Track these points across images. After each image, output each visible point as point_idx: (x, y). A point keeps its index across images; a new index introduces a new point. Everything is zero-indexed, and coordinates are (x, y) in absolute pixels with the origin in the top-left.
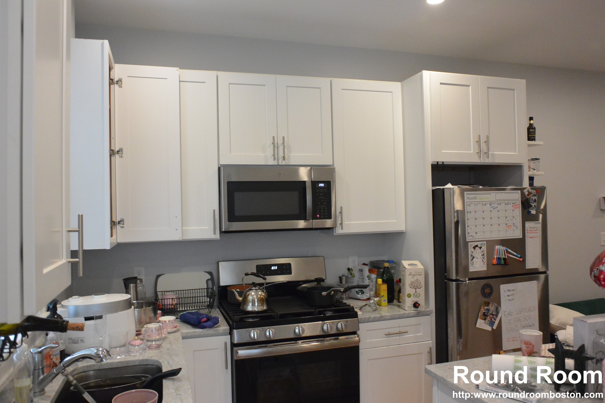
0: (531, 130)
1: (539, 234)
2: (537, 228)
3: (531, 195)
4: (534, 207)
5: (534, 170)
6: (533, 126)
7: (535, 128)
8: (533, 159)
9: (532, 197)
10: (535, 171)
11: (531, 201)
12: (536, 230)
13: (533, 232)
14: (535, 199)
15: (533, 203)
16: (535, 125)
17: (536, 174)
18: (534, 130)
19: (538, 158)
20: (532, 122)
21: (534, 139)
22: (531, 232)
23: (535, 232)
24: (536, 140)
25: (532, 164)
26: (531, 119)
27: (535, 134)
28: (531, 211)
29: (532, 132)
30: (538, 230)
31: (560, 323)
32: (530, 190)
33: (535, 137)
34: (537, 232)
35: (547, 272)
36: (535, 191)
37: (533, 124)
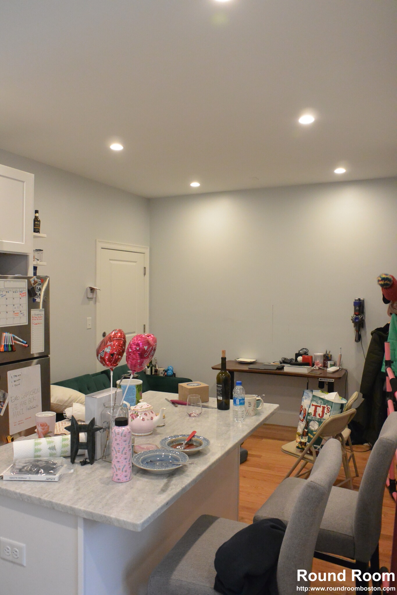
0: (36, 223)
1: (42, 321)
2: (41, 315)
3: (37, 284)
4: (39, 295)
5: (38, 260)
6: (38, 219)
7: (39, 221)
8: (37, 250)
9: (38, 286)
10: (38, 262)
11: (36, 290)
12: (40, 317)
13: (37, 319)
14: (40, 288)
15: (38, 292)
16: (40, 218)
17: (39, 264)
18: (39, 223)
19: (42, 249)
20: (37, 215)
21: (38, 232)
22: (36, 319)
23: (39, 319)
24: (40, 233)
25: (37, 255)
26: (36, 212)
27: (39, 227)
28: (36, 299)
29: (37, 224)
30: (42, 317)
31: (58, 400)
32: (36, 279)
33: (39, 229)
34: (41, 319)
35: (49, 355)
36: (40, 280)
37: (38, 217)
